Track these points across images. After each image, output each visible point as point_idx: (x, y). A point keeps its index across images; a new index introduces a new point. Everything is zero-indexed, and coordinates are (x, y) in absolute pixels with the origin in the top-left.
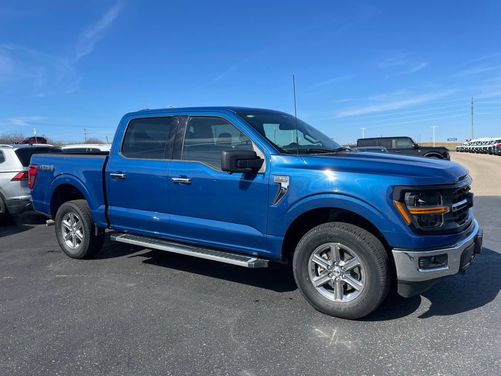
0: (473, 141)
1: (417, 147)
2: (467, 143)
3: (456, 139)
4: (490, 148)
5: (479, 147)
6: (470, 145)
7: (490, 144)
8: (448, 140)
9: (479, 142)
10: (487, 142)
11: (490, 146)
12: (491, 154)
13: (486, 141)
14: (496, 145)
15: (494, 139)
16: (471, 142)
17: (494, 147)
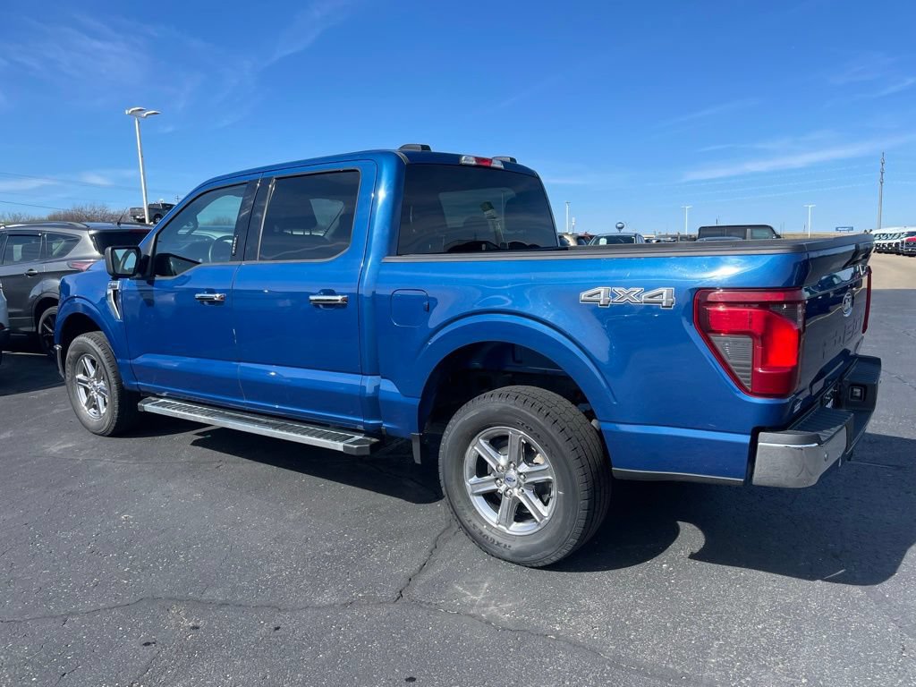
3: (852, 229)
4: (897, 244)
5: (882, 242)
7: (898, 237)
8: (837, 229)
9: (884, 234)
10: (895, 234)
12: (898, 254)
13: (893, 232)
14: (905, 239)
15: (906, 230)
17: (903, 243)
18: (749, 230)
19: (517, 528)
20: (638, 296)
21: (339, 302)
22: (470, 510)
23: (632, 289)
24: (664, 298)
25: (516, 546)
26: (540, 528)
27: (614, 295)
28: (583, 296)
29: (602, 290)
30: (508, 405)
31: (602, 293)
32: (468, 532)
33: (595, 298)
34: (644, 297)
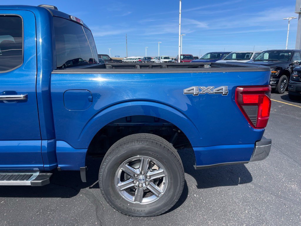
0: (128, 58)
1: (111, 60)
2: (125, 59)
4: (136, 62)
5: (131, 61)
6: (127, 60)
7: (135, 60)
9: (131, 59)
10: (134, 59)
11: (136, 61)
14: (138, 60)
15: (137, 57)
16: (127, 58)
17: (137, 61)
19: (146, 201)
20: (212, 90)
21: (22, 98)
22: (119, 199)
23: (209, 87)
24: (224, 91)
25: (147, 209)
26: (158, 198)
27: (200, 90)
28: (185, 91)
29: (194, 88)
30: (144, 146)
31: (195, 89)
32: (118, 209)
33: (191, 92)
34: (215, 91)
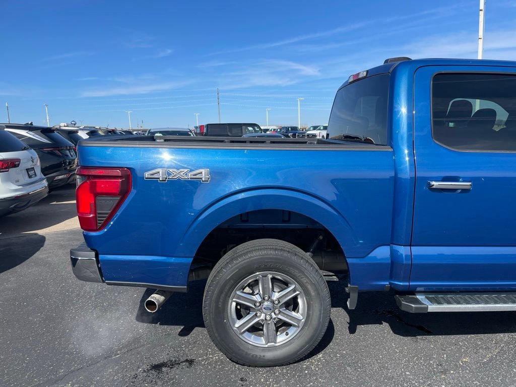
18: (243, 127)
